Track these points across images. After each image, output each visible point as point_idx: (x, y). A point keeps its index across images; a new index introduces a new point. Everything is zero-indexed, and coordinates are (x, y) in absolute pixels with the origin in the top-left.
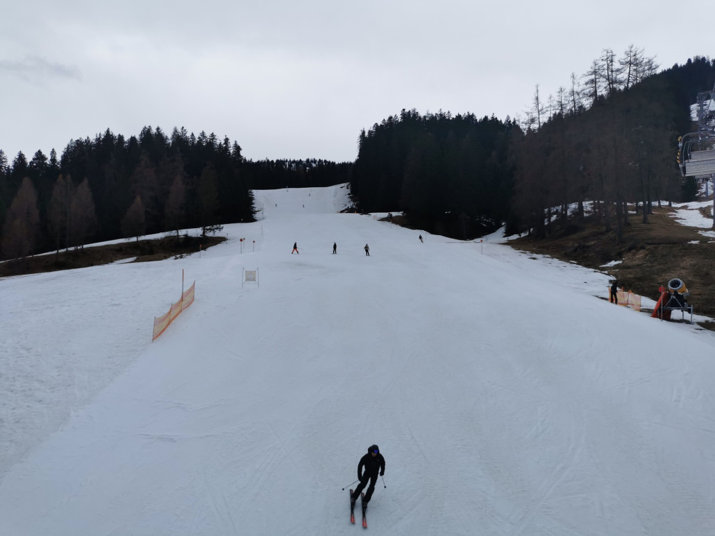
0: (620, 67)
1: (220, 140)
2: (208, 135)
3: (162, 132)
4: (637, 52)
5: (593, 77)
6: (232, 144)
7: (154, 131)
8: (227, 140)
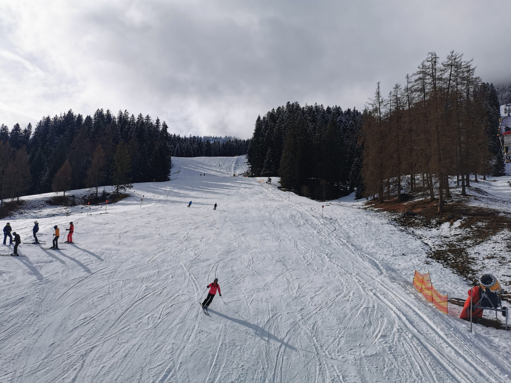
0: (443, 68)
1: (153, 120)
2: (144, 116)
3: (111, 113)
4: (457, 57)
5: (421, 75)
6: (161, 123)
7: (105, 112)
8: (158, 120)
